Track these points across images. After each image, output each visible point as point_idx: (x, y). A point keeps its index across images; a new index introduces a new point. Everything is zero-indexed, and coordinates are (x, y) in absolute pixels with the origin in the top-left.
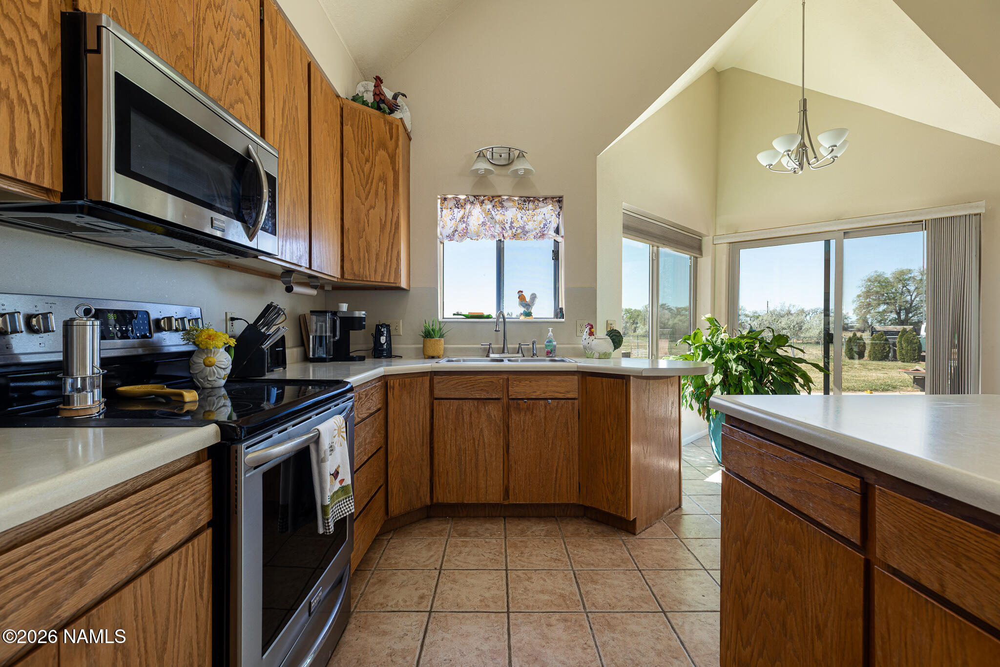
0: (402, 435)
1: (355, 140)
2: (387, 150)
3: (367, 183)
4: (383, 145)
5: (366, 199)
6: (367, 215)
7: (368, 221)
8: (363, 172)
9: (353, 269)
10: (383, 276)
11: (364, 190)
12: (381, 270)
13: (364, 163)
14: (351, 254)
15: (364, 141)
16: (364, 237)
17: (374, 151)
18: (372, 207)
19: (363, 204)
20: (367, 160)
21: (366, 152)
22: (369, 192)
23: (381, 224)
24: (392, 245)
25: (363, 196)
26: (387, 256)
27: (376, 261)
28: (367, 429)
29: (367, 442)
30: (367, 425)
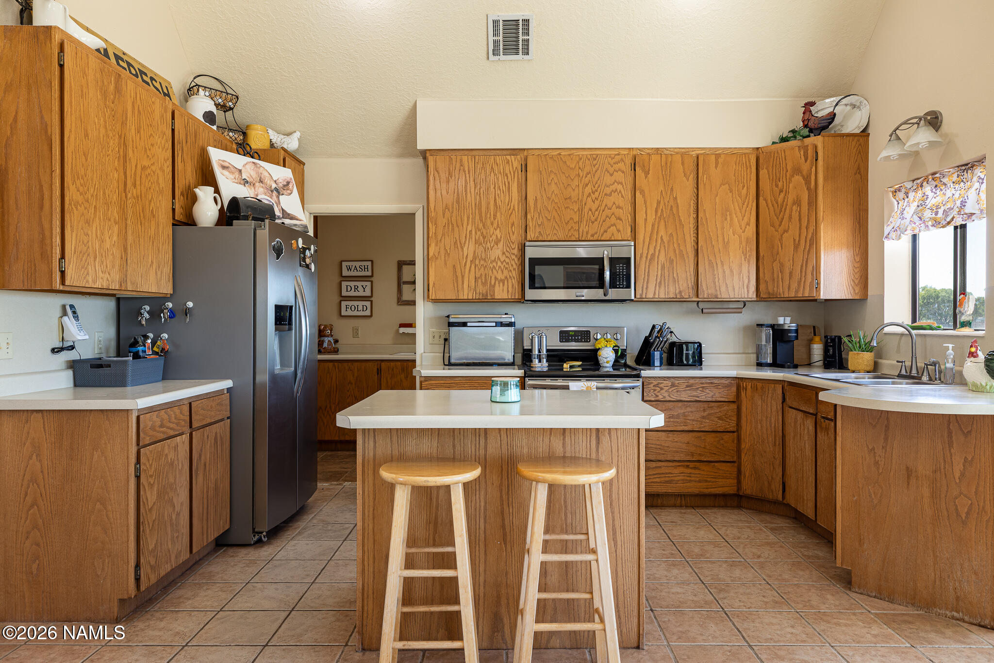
0: (754, 431)
1: (769, 179)
2: (801, 173)
3: (781, 211)
4: (797, 171)
5: (780, 225)
6: (781, 240)
7: (781, 245)
8: (777, 203)
9: (767, 289)
10: (797, 291)
11: (778, 218)
12: (794, 286)
13: (778, 194)
14: (766, 276)
15: (778, 175)
16: (778, 260)
17: (788, 180)
18: (786, 231)
19: (777, 231)
20: (781, 191)
21: (780, 184)
22: (783, 219)
23: (794, 244)
24: (807, 262)
25: (777, 223)
26: (801, 272)
27: (790, 278)
28: (690, 410)
29: (690, 418)
30: (689, 406)
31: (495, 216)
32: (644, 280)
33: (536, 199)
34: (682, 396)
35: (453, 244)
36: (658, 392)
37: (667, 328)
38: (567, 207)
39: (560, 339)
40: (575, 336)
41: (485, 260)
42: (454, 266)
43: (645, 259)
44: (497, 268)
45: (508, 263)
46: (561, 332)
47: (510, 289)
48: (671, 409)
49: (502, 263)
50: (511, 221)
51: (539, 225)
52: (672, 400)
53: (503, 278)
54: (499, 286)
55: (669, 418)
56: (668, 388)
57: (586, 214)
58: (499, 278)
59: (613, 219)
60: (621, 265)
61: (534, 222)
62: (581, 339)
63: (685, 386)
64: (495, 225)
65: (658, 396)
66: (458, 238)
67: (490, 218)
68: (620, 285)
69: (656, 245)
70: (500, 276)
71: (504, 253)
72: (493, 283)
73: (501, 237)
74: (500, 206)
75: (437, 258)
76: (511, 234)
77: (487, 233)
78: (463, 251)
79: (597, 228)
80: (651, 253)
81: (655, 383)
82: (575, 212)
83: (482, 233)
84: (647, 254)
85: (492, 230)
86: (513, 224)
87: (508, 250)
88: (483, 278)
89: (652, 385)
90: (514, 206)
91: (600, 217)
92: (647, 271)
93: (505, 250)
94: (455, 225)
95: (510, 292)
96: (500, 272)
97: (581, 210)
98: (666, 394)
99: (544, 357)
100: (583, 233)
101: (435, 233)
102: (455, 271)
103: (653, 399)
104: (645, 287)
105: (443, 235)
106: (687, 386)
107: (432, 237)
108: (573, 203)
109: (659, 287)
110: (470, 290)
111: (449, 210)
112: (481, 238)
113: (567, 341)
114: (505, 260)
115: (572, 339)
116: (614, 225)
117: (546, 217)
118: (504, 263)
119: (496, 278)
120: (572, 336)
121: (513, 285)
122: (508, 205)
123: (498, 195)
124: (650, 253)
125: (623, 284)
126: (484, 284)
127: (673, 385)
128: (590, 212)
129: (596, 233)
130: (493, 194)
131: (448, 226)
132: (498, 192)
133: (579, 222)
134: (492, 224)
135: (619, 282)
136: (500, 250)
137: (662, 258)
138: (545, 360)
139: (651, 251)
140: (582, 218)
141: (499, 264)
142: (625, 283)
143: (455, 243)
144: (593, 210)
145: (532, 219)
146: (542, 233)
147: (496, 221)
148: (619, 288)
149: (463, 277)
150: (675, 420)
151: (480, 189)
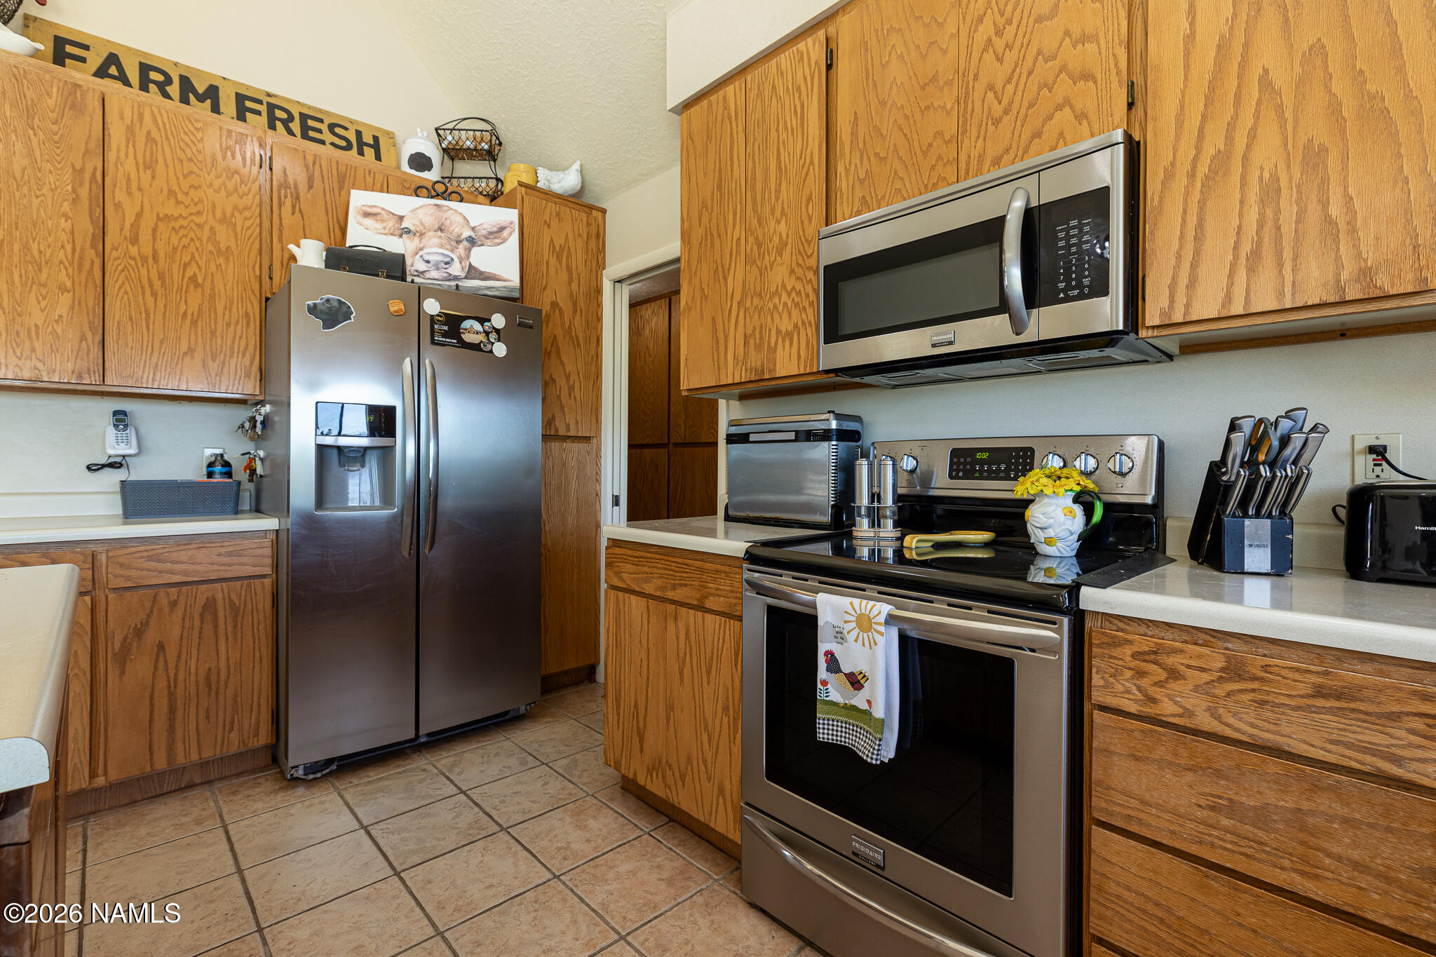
28: (1338, 808)
29: (1336, 849)
30: (1330, 789)
31: (778, 191)
32: (1179, 257)
33: (856, 118)
34: (1285, 729)
35: (712, 271)
36: (1159, 684)
37: (1314, 429)
38: (927, 108)
39: (951, 470)
40: (989, 462)
41: (760, 296)
42: (714, 319)
43: (1185, 181)
44: (780, 309)
45: (799, 293)
46: (956, 453)
47: (803, 353)
48: (1219, 774)
49: (789, 294)
50: (806, 192)
51: (862, 181)
52: (1228, 732)
53: (790, 328)
54: (784, 346)
55: (1212, 808)
56: (1206, 677)
57: (978, 104)
58: (784, 330)
59: (1064, 87)
60: (1074, 223)
61: (851, 178)
62: (1007, 471)
63: (1303, 689)
64: (778, 213)
65: (1153, 700)
66: (719, 261)
67: (770, 198)
68: (1069, 287)
69: (1236, 117)
70: (786, 325)
71: (792, 271)
72: (773, 344)
73: (787, 237)
74: (786, 167)
75: (690, 309)
76: (806, 222)
77: (764, 236)
78: (726, 285)
79: (1009, 135)
80: (1212, 151)
81: (1145, 645)
82: (948, 113)
83: (757, 238)
84: (1195, 160)
85: (772, 224)
86: (809, 199)
87: (801, 262)
88: (758, 336)
89: (1128, 651)
90: (811, 156)
91: (1018, 97)
92: (1192, 220)
93: (794, 265)
94: (715, 236)
95: (803, 359)
96: (785, 315)
97: (963, 101)
98: (1198, 704)
99: (888, 513)
100: (968, 164)
101: (688, 261)
102: (715, 330)
103: (1133, 708)
104: (1183, 281)
105: (699, 261)
106: (1320, 692)
107: (684, 270)
108: (941, 89)
109: (1251, 270)
110: (737, 363)
111: (707, 210)
112: (755, 248)
113: (969, 475)
114: (794, 288)
115: (981, 471)
116: (1067, 102)
117: (877, 154)
118: (793, 295)
119: (778, 331)
120: (982, 462)
121: (808, 342)
122: (801, 158)
123: (784, 144)
124: (1209, 150)
125: (1080, 286)
126: (759, 348)
127: (1234, 670)
128: (990, 95)
129: (1007, 150)
130: (776, 142)
131: (706, 240)
132: (783, 136)
133: (957, 140)
134: (773, 211)
135: (1068, 279)
136: (785, 266)
137: (1267, 155)
138: (890, 523)
139: (1214, 142)
140: (965, 123)
141: (784, 297)
142: (1086, 281)
143: (716, 272)
144: (999, 87)
145: (847, 170)
146: (868, 198)
147: (780, 202)
148: (1068, 299)
149: (726, 338)
150: (1248, 829)
151: (754, 142)
